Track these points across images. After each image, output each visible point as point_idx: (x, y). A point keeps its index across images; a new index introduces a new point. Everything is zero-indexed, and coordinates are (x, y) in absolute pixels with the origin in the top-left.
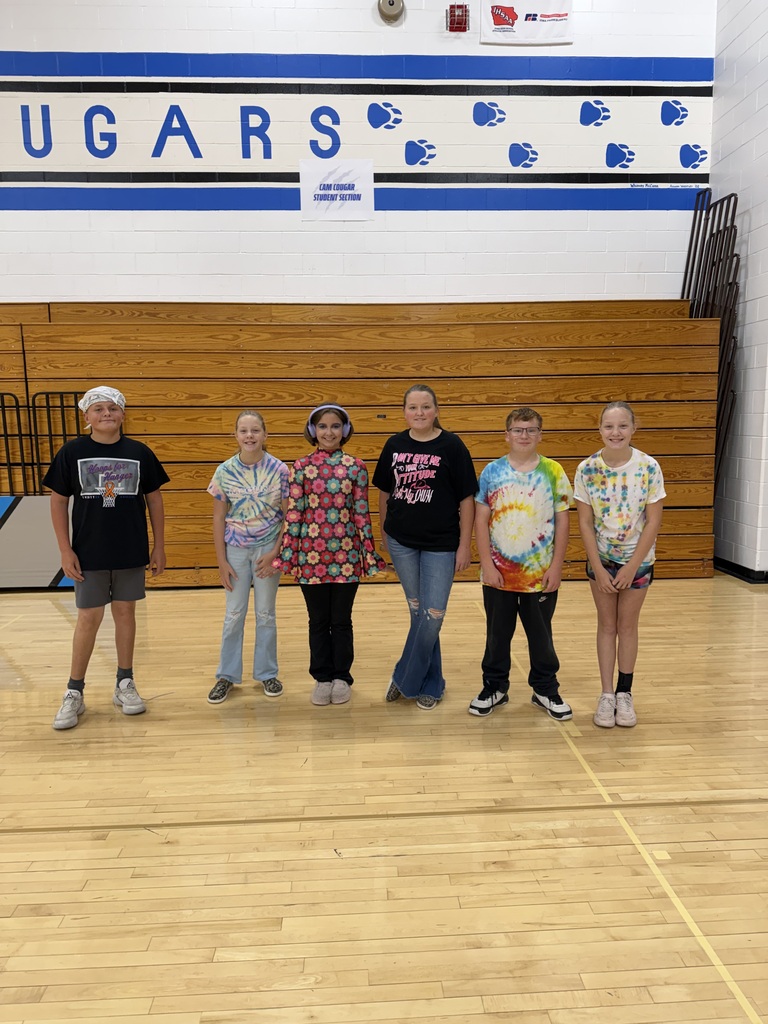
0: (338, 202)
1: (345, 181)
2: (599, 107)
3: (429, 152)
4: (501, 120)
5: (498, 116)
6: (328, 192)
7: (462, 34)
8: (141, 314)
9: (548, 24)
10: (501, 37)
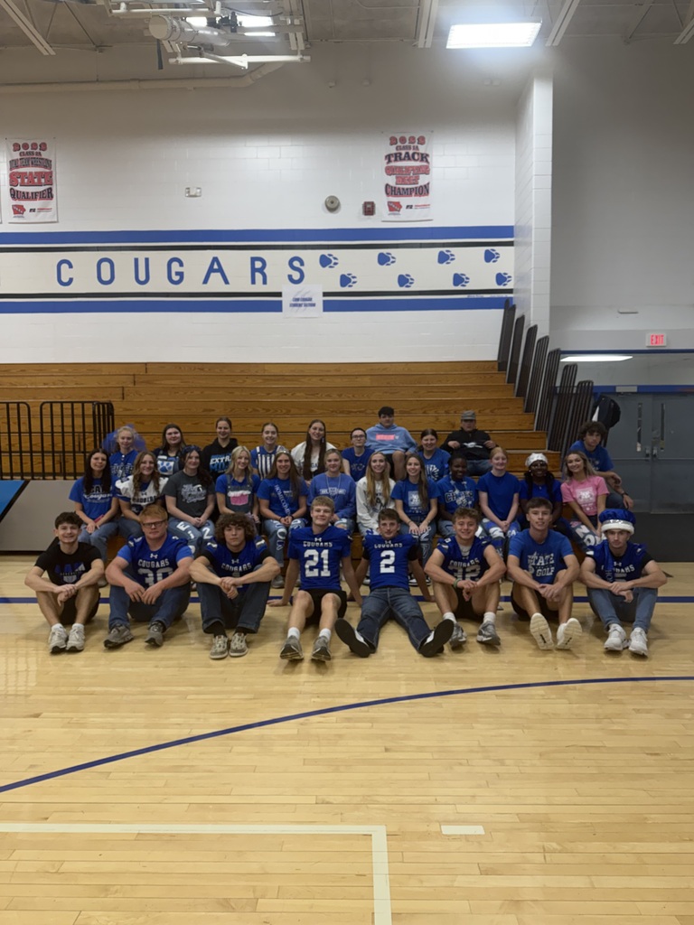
0: (303, 308)
1: (306, 296)
2: (449, 254)
3: (353, 280)
4: (393, 262)
5: (392, 260)
6: (297, 303)
7: (371, 217)
8: (195, 369)
9: (419, 210)
10: (393, 218)
